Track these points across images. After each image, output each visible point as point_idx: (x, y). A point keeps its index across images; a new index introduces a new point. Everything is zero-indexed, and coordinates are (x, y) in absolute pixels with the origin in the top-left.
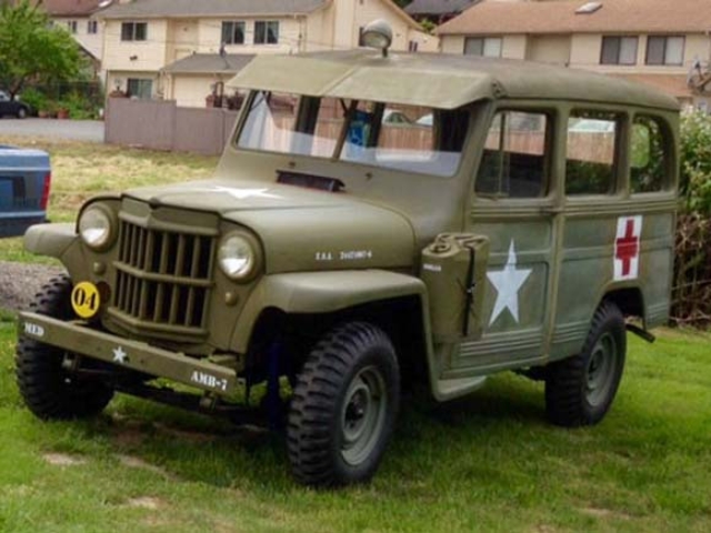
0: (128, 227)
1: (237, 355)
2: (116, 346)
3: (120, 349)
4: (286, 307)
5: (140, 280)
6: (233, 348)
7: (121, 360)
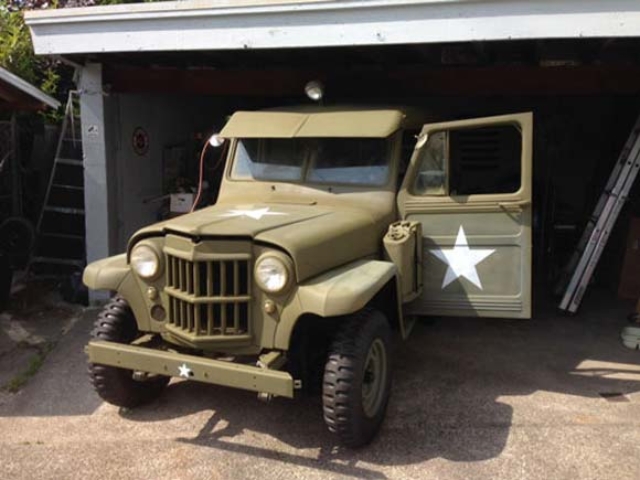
0: (173, 260)
1: (281, 351)
2: (181, 364)
3: (184, 366)
4: (321, 312)
5: (192, 305)
6: (277, 346)
7: (187, 375)
